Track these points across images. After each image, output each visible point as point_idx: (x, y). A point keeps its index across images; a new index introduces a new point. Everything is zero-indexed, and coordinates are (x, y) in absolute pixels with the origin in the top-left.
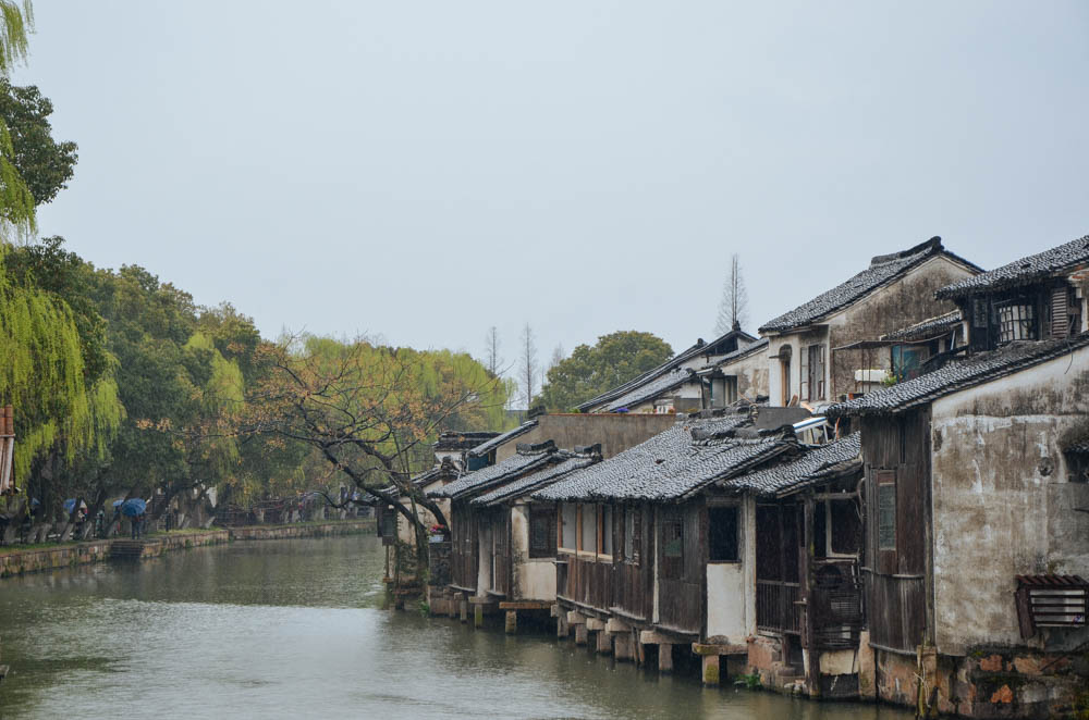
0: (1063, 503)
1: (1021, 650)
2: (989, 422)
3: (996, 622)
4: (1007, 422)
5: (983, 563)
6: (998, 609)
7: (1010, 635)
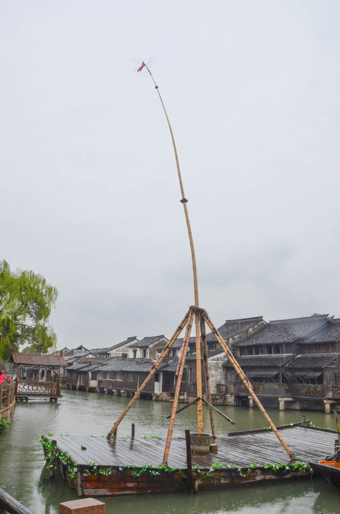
0: (222, 374)
1: (217, 395)
2: (214, 362)
3: (214, 391)
4: (216, 362)
5: (213, 382)
6: (214, 389)
7: (216, 393)
